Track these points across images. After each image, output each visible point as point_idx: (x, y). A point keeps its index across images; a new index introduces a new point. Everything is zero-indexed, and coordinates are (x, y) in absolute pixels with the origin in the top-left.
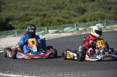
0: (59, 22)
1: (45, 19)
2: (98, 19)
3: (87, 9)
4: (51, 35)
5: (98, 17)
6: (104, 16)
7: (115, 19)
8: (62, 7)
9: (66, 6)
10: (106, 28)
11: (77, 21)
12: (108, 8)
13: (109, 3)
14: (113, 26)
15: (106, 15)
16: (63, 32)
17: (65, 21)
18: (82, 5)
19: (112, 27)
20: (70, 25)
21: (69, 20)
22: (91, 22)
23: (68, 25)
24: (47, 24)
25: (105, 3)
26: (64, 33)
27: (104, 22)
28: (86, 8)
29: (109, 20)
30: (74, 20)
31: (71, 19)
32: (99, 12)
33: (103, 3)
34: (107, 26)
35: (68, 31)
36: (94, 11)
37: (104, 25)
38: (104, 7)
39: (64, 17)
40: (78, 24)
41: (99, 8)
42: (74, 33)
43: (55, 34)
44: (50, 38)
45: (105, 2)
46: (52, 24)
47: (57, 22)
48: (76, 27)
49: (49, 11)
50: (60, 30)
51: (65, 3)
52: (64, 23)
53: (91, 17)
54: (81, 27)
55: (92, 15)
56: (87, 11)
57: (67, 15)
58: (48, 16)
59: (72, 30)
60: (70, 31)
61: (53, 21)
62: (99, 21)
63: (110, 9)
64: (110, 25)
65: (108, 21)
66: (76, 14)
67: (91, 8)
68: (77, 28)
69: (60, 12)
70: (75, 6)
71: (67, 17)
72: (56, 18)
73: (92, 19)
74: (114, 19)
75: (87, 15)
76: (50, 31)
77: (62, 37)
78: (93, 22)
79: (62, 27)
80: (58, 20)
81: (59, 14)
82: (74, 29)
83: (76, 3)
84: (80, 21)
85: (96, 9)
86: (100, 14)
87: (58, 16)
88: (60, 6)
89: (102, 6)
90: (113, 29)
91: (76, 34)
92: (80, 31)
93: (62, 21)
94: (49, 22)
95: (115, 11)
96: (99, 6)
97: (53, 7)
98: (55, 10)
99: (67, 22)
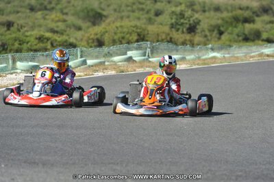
0: (42, 41)
1: (11, 34)
2: (131, 38)
3: (105, 13)
5: (131, 34)
6: (144, 30)
8: (49, 7)
9: (57, 4)
10: (150, 61)
12: (153, 12)
15: (152, 29)
17: (56, 40)
18: (95, 3)
21: (65, 38)
22: (115, 46)
24: (13, 45)
28: (103, 10)
29: (157, 43)
30: (76, 39)
32: (133, 23)
34: (153, 57)
36: (122, 18)
37: (145, 55)
38: (143, 9)
39: (53, 31)
41: (133, 11)
46: (25, 46)
47: (37, 41)
48: (81, 57)
49: (20, 14)
52: (52, 46)
53: (115, 33)
54: (93, 58)
55: (117, 28)
56: (106, 17)
57: (61, 26)
58: (15, 25)
59: (71, 64)
61: (28, 39)
62: (135, 45)
63: (157, 14)
65: (154, 44)
66: (80, 23)
67: (115, 10)
68: (83, 59)
70: (78, 4)
71: (58, 29)
72: (36, 33)
73: (116, 37)
75: (105, 28)
76: (19, 65)
78: (119, 46)
79: (47, 56)
80: (38, 37)
81: (42, 22)
82: (76, 61)
84: (90, 41)
85: (125, 14)
86: (136, 26)
87: (40, 26)
88: (46, 3)
89: (140, 6)
91: (80, 76)
92: (89, 66)
93: (48, 40)
94: (18, 42)
95: (170, 20)
96: (132, 7)
97: (29, 5)
98: (33, 13)
99: (59, 42)
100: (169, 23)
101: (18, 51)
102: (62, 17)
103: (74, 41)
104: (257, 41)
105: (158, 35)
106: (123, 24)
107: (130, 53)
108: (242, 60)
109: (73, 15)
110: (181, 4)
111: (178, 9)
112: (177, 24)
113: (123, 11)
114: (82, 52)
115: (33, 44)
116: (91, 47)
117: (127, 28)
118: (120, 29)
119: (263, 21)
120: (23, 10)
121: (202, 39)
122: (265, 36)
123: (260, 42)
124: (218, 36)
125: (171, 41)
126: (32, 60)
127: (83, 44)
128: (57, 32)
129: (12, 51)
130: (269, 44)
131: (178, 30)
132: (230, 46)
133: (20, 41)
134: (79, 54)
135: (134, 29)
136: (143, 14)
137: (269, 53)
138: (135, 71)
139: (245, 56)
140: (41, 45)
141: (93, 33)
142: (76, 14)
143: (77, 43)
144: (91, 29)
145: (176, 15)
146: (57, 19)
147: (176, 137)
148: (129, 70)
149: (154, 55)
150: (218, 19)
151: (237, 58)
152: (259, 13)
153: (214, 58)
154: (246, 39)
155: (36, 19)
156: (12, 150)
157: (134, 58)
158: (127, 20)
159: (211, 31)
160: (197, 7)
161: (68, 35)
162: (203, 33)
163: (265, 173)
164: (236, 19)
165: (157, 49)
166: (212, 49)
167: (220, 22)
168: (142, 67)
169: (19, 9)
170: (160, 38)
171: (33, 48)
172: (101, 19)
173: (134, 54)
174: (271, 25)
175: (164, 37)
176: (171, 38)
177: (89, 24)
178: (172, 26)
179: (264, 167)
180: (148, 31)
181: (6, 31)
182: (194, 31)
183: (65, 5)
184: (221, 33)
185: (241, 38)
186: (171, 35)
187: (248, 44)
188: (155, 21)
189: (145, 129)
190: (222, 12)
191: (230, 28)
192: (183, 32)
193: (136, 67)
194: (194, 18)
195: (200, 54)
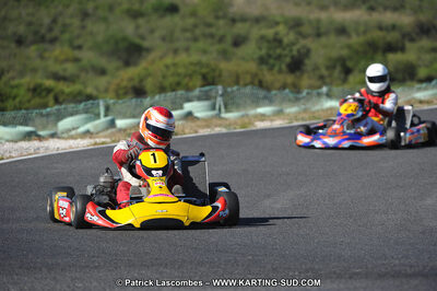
0: (39, 94)
2: (191, 84)
3: (146, 44)
4: (8, 146)
5: (191, 76)
6: (214, 70)
7: (256, 82)
8: (48, 36)
9: (62, 32)
10: (226, 119)
11: (106, 91)
12: (229, 40)
13: (234, 21)
14: (252, 112)
15: (223, 65)
16: (53, 136)
17: (63, 93)
18: (128, 28)
19: (247, 115)
20: (82, 106)
21: (77, 87)
22: (163, 95)
23: (72, 105)
25: (217, 18)
26: (59, 138)
27: (213, 94)
28: (143, 38)
29: (235, 88)
30: (97, 88)
31: (84, 84)
32: (195, 57)
33: (210, 19)
34: (227, 110)
35: (73, 132)
36: (176, 51)
37: (213, 108)
38: (212, 36)
39: (57, 77)
40: (114, 104)
41: (195, 39)
42: (98, 140)
43: (24, 144)
45: (221, 14)
46: (10, 104)
47: (30, 94)
48: (106, 115)
50: (44, 128)
51: (60, 20)
52: (57, 101)
53: (164, 77)
54: (125, 116)
55: (167, 67)
56: (148, 50)
57: (70, 68)
59: (89, 126)
60: (82, 129)
61: (15, 91)
62: (197, 92)
63: (237, 43)
64: (238, 107)
65: (229, 90)
66: (103, 62)
67: (163, 39)
68: (109, 118)
69: (42, 57)
70: (98, 30)
71: (67, 74)
72: (27, 80)
73: (167, 83)
74: (252, 83)
75: (146, 69)
77: (49, 156)
78: (170, 95)
79: (48, 115)
80: (32, 86)
81: (37, 63)
82: (97, 122)
83: (105, 20)
84: (121, 92)
85: (182, 44)
86: (199, 63)
87: (34, 70)
88: (43, 31)
89: (207, 30)
90: (251, 123)
91: (103, 143)
92: (120, 130)
93: (49, 92)
95: (257, 50)
96: (193, 32)
97: (15, 34)
98: (22, 48)
99: (68, 95)
100: (256, 56)
102: (71, 53)
103: (95, 93)
104: (409, 83)
105: (237, 76)
106: (177, 61)
107: (188, 107)
109: (91, 49)
110: (277, 23)
111: (270, 33)
112: (269, 56)
113: (178, 39)
114: (107, 107)
115: (24, 100)
117: (184, 66)
118: (172, 69)
119: (420, 49)
120: (5, 43)
121: (316, 82)
122: (422, 72)
124: (342, 76)
125: (261, 85)
126: (24, 122)
128: (64, 79)
130: (425, 85)
131: (271, 68)
135: (197, 68)
136: (212, 45)
137: (423, 98)
138: (196, 132)
140: (38, 100)
141: (125, 77)
142: (96, 47)
144: (121, 73)
145: (268, 41)
146: (62, 57)
148: (187, 131)
149: (230, 108)
150: (342, 48)
152: (414, 35)
155: (28, 58)
157: (197, 114)
159: (331, 67)
160: (306, 29)
162: (317, 72)
163: (397, 268)
165: (234, 97)
166: (329, 96)
167: (345, 52)
168: (208, 126)
172: (140, 55)
173: (197, 108)
175: (248, 80)
176: (260, 81)
177: (118, 63)
178: (262, 61)
179: (397, 262)
180: (221, 71)
182: (299, 69)
183: (77, 32)
184: (348, 71)
186: (261, 77)
188: (234, 55)
190: (349, 36)
191: (363, 63)
192: (280, 71)
193: (199, 127)
194: (299, 46)
195: (309, 105)
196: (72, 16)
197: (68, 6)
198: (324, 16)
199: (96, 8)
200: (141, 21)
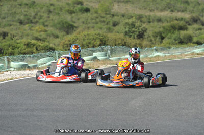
0: (29, 47)
1: (6, 42)
3: (75, 25)
5: (95, 40)
6: (105, 37)
8: (34, 21)
9: (39, 19)
10: (110, 60)
12: (111, 24)
13: (113, 15)
14: (124, 57)
17: (40, 46)
18: (68, 18)
19: (121, 58)
20: (48, 53)
21: (46, 43)
24: (8, 50)
25: (106, 14)
28: (74, 22)
32: (97, 32)
33: (103, 15)
36: (88, 28)
37: (106, 56)
38: (104, 22)
39: (37, 39)
41: (97, 23)
43: (22, 72)
44: (12, 79)
45: (108, 12)
46: (16, 51)
47: (25, 46)
49: (12, 27)
51: (39, 14)
52: (37, 50)
53: (84, 40)
55: (85, 35)
56: (77, 28)
57: (43, 35)
58: (9, 35)
60: (48, 64)
61: (19, 45)
62: (99, 48)
63: (115, 25)
65: (113, 47)
66: (57, 32)
67: (83, 23)
69: (30, 29)
70: (56, 18)
71: (41, 38)
72: (25, 40)
73: (84, 43)
75: (76, 36)
76: (13, 64)
79: (33, 57)
80: (26, 43)
81: (29, 32)
84: (65, 46)
85: (91, 25)
86: (99, 34)
87: (28, 35)
88: (31, 18)
89: (102, 19)
93: (34, 46)
94: (11, 47)
95: (124, 29)
96: (96, 20)
97: (19, 19)
98: (22, 25)
99: (42, 47)
100: (124, 31)
101: (11, 54)
102: (44, 28)
103: (53, 46)
104: (189, 44)
105: (115, 40)
106: (89, 33)
107: (95, 54)
108: (179, 58)
109: (52, 26)
110: (132, 17)
111: (130, 21)
112: (129, 32)
113: (89, 23)
114: (59, 54)
115: (23, 49)
116: (66, 50)
117: (93, 35)
118: (87, 37)
119: (194, 29)
120: (15, 23)
121: (148, 43)
122: (195, 39)
123: (192, 44)
124: (160, 40)
125: (125, 44)
126: (22, 60)
127: (60, 48)
128: (40, 40)
129: (7, 54)
130: (199, 46)
131: (130, 36)
132: (169, 48)
133: (13, 47)
134: (57, 55)
135: (98, 36)
136: (104, 25)
137: (199, 52)
138: (99, 67)
139: (181, 55)
140: (29, 49)
141: (67, 40)
143: (56, 48)
144: (65, 37)
145: (129, 25)
146: (40, 30)
147: (131, 116)
148: (95, 67)
149: (113, 55)
150: (160, 28)
151: (175, 56)
152: (190, 22)
153: (158, 56)
154: (181, 42)
155: (25, 30)
156: (9, 127)
157: (98, 58)
158: (92, 29)
159: (155, 36)
160: (144, 19)
161: (48, 42)
162: (149, 38)
164: (174, 28)
165: (115, 50)
166: (156, 50)
167: (161, 30)
168: (104, 64)
169: (12, 23)
170: (117, 43)
171: (22, 52)
172: (73, 29)
173: (98, 55)
174: (200, 31)
175: (120, 42)
176: (125, 43)
177: (64, 33)
178: (126, 33)
180: (108, 38)
181: (2, 39)
182: (142, 37)
183: (46, 19)
184: (162, 38)
185: (177, 42)
186: (125, 40)
187: (182, 46)
188: (113, 30)
189: (107, 111)
190: (163, 23)
191: (169, 34)
192: (134, 38)
193: (100, 64)
194: (142, 27)
195: (147, 54)
196: (44, 12)
197: (42, 8)
198: (152, 14)
199: (54, 9)
200: (73, 15)
